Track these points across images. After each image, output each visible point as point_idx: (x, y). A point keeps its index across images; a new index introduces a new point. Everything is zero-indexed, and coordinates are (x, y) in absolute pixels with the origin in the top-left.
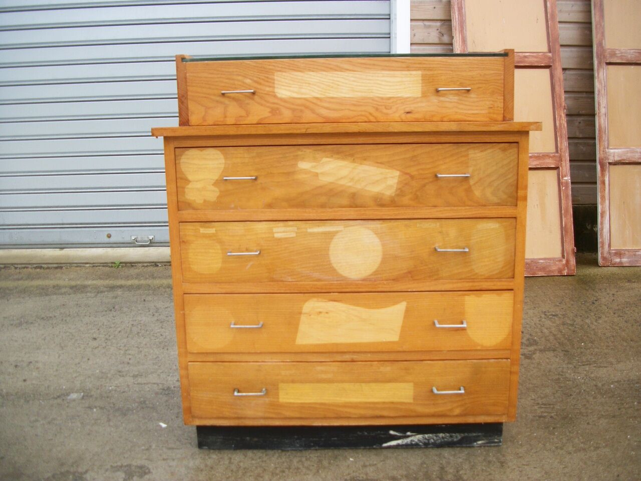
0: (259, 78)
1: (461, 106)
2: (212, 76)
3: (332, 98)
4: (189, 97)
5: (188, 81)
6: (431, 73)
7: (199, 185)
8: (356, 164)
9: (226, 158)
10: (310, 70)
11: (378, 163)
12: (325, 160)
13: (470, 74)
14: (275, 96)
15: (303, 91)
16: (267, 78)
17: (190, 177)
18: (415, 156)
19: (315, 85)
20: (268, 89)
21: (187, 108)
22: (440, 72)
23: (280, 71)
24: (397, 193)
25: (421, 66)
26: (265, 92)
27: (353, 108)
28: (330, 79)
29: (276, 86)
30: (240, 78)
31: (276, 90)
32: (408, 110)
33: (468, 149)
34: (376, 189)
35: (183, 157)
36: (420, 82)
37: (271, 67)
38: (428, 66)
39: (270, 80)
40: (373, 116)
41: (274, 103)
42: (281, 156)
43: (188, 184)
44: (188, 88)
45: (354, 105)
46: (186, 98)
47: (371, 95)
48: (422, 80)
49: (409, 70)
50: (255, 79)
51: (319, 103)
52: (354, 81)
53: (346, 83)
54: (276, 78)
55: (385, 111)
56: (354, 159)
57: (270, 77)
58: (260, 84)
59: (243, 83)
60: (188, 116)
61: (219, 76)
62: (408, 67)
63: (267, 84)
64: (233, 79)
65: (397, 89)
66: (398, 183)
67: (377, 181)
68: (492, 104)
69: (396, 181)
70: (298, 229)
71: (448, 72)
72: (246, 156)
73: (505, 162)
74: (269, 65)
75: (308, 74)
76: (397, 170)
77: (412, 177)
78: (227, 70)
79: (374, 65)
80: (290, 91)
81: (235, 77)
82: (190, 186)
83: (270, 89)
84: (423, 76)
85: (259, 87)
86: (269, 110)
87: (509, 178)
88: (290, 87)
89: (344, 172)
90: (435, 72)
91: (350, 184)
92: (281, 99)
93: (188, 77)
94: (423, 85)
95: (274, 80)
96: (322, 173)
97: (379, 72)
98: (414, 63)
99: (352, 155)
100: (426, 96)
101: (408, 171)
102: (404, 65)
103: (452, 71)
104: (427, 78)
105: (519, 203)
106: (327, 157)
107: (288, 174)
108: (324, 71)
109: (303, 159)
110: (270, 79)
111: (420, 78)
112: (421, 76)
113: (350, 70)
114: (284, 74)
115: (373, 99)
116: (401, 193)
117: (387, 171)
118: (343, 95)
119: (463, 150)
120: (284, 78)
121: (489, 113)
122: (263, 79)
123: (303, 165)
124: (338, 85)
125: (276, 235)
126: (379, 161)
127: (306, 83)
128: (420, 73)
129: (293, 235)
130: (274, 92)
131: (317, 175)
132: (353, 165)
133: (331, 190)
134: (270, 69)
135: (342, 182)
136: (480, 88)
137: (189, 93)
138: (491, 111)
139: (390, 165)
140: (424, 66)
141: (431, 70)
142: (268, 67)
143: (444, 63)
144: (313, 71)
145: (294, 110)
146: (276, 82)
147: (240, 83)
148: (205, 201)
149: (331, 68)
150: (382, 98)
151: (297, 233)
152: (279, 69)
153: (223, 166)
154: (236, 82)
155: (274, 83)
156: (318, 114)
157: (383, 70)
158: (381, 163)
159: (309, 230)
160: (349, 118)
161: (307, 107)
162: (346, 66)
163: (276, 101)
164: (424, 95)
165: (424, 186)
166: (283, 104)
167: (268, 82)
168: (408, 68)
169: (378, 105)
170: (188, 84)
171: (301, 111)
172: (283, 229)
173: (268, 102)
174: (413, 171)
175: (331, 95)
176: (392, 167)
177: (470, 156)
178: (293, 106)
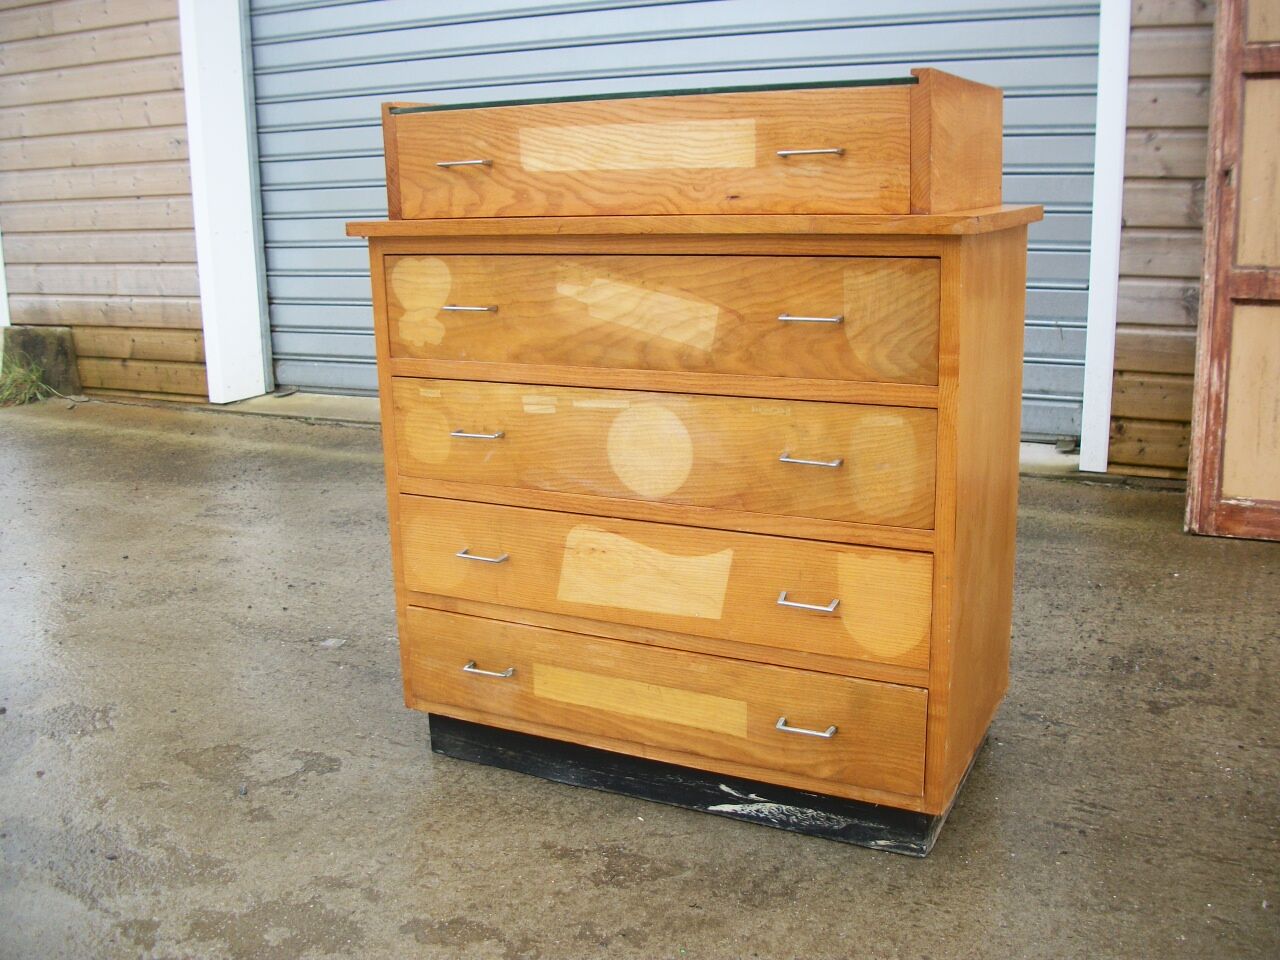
0: (497, 139)
1: (829, 185)
2: (432, 136)
3: (608, 171)
4: (400, 172)
5: (399, 145)
6: (772, 121)
7: (417, 317)
8: (647, 291)
9: (453, 274)
10: (571, 123)
11: (683, 290)
12: (598, 281)
13: (845, 120)
14: (521, 170)
15: (563, 159)
16: (508, 137)
17: (406, 304)
18: (746, 280)
19: (580, 149)
20: (510, 157)
21: (399, 190)
22: (789, 119)
23: (527, 126)
24: (717, 346)
25: (755, 108)
26: (506, 162)
27: (640, 189)
28: (602, 139)
29: (522, 151)
30: (469, 139)
31: (522, 159)
32: (733, 192)
33: (843, 268)
34: (679, 338)
35: (395, 270)
36: (754, 139)
37: (513, 119)
38: (768, 108)
39: (512, 142)
40: (674, 204)
41: (519, 182)
42: (532, 273)
43: (402, 315)
44: (399, 156)
45: (643, 184)
46: (397, 174)
47: (670, 166)
48: (757, 135)
49: (733, 118)
50: (492, 140)
51: (587, 180)
52: (642, 141)
53: (629, 145)
54: (521, 137)
55: (693, 194)
56: (643, 282)
57: (513, 135)
58: (499, 149)
59: (475, 147)
60: (400, 203)
61: (440, 136)
62: (732, 112)
63: (508, 148)
64: (460, 141)
65: (713, 154)
66: (716, 329)
67: (683, 322)
68: (887, 181)
69: (713, 324)
70: (559, 400)
71: (804, 119)
72: (480, 271)
73: (915, 296)
74: (512, 116)
75: (569, 130)
76: (716, 304)
77: (741, 318)
78: (451, 125)
79: (674, 109)
80: (542, 160)
81: (464, 138)
82: (405, 318)
83: (514, 158)
84: (758, 128)
85: (497, 153)
86: (512, 193)
87: (922, 329)
88: (543, 153)
89: (628, 305)
90: (781, 120)
91: (637, 327)
92: (530, 175)
93: (398, 139)
94: (759, 144)
95: (518, 141)
96: (593, 305)
97: (682, 123)
98: (744, 104)
99: (640, 274)
100: (763, 166)
101: (734, 306)
102: (725, 108)
103: (810, 116)
104: (767, 132)
105: (941, 379)
106: (602, 277)
107: (543, 304)
108: (594, 123)
109: (564, 279)
110: (512, 139)
111: (754, 132)
112: (754, 127)
113: (635, 121)
114: (533, 130)
115: (673, 173)
116: (722, 347)
117: (699, 305)
118: (623, 166)
119: (832, 269)
120: (533, 138)
121: (883, 198)
122: (502, 140)
123: (565, 290)
124: (616, 148)
125: (527, 409)
126: (684, 287)
127: (566, 146)
128: (752, 121)
129: (553, 410)
130: (519, 163)
131: (585, 307)
132: (642, 293)
133: (609, 335)
134: (513, 123)
135: (626, 322)
136: (865, 148)
137: (401, 165)
138: (886, 193)
139: (702, 293)
140: (760, 108)
141: (772, 116)
142: (510, 119)
143: (797, 102)
144: (577, 125)
145: (548, 193)
146: (521, 145)
147: (469, 147)
148: (426, 343)
149: (605, 119)
150: (688, 171)
151: (557, 407)
152: (526, 122)
153: (449, 287)
154: (465, 147)
155: (518, 147)
156: (585, 200)
157: (690, 118)
158: (687, 290)
159: (576, 404)
160: (635, 208)
161: (569, 188)
162: (629, 114)
163: (523, 178)
164: (761, 162)
165: (763, 335)
166: (532, 182)
167: (509, 144)
168: (732, 114)
169: (682, 184)
170: (400, 151)
171: (561, 195)
172: (536, 399)
173: (509, 179)
174: (743, 307)
175: (605, 167)
176: (707, 299)
177: (846, 282)
178: (547, 187)
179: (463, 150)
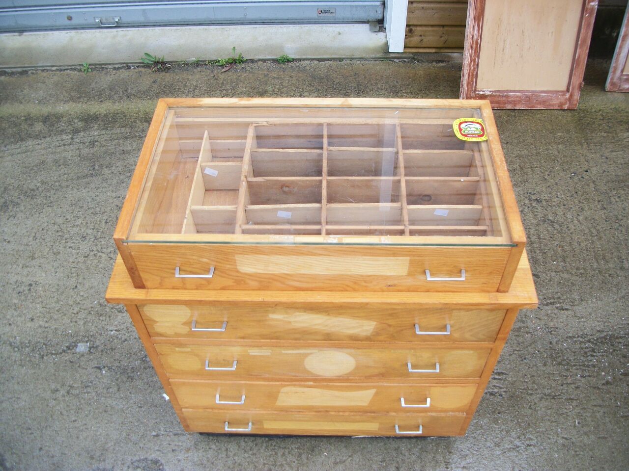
0: (217, 258)
3: (304, 274)
4: (139, 269)
5: (134, 257)
6: (421, 258)
7: (168, 324)
8: (331, 317)
9: (192, 310)
10: (277, 254)
11: (354, 317)
12: (298, 314)
13: (467, 259)
14: (238, 272)
15: (271, 269)
16: (227, 258)
17: (157, 320)
18: (394, 313)
19: (283, 265)
20: (228, 266)
21: (140, 276)
23: (241, 254)
24: (373, 334)
25: (410, 253)
26: (226, 268)
27: (328, 282)
28: (300, 261)
29: (237, 264)
30: (194, 257)
31: (238, 267)
32: (390, 283)
34: (351, 332)
36: (408, 265)
37: (229, 251)
39: (230, 260)
41: (237, 276)
42: (250, 310)
43: (156, 323)
44: (136, 262)
45: (330, 280)
47: (349, 273)
48: (409, 263)
50: (213, 259)
51: (289, 277)
52: (328, 263)
53: (321, 265)
54: (236, 258)
55: (364, 284)
57: (230, 258)
58: (220, 263)
59: (200, 261)
60: (143, 282)
61: (169, 255)
62: (394, 254)
63: (227, 263)
65: (379, 270)
66: (374, 329)
67: (353, 327)
68: (487, 281)
69: (372, 327)
70: (272, 351)
71: (442, 258)
72: (212, 309)
73: (490, 318)
74: (228, 249)
76: (375, 321)
77: (390, 325)
78: (179, 251)
79: (354, 252)
82: (158, 324)
83: (232, 267)
84: (410, 260)
85: (218, 264)
86: (233, 281)
87: (492, 327)
88: (255, 266)
89: (318, 321)
91: (324, 328)
92: (246, 274)
93: (133, 255)
94: (411, 267)
95: (235, 260)
96: (295, 322)
98: (403, 252)
99: (326, 311)
100: (412, 275)
101: (386, 322)
102: (389, 253)
104: (416, 262)
106: (300, 312)
107: (260, 321)
108: (294, 255)
109: (274, 312)
111: (408, 262)
112: (408, 260)
113: (325, 255)
114: (246, 256)
115: (351, 276)
116: (377, 333)
117: (364, 321)
118: (317, 273)
120: (248, 259)
121: (482, 287)
122: (221, 259)
123: (275, 316)
124: (311, 266)
125: (251, 354)
126: (356, 316)
127: (273, 263)
128: (408, 258)
129: (270, 354)
130: (237, 269)
131: (290, 322)
132: (328, 317)
133: (304, 331)
134: (229, 252)
135: (316, 327)
136: (476, 270)
137: (139, 267)
138: (485, 285)
139: (366, 318)
140: (414, 253)
142: (226, 250)
144: (280, 255)
145: (260, 281)
146: (237, 261)
148: (176, 333)
149: (302, 253)
150: (362, 276)
151: (271, 353)
152: (240, 252)
153: (189, 314)
154: (191, 261)
155: (235, 262)
156: (288, 285)
157: (365, 255)
158: (358, 317)
159: (283, 352)
161: (273, 279)
162: (320, 252)
163: (241, 275)
164: (410, 274)
165: (402, 330)
166: (248, 277)
167: (228, 261)
169: (356, 280)
172: (258, 351)
173: (230, 275)
174: (391, 322)
175: (301, 272)
176: (370, 319)
177: (453, 314)
178: (258, 279)
179: (190, 262)
